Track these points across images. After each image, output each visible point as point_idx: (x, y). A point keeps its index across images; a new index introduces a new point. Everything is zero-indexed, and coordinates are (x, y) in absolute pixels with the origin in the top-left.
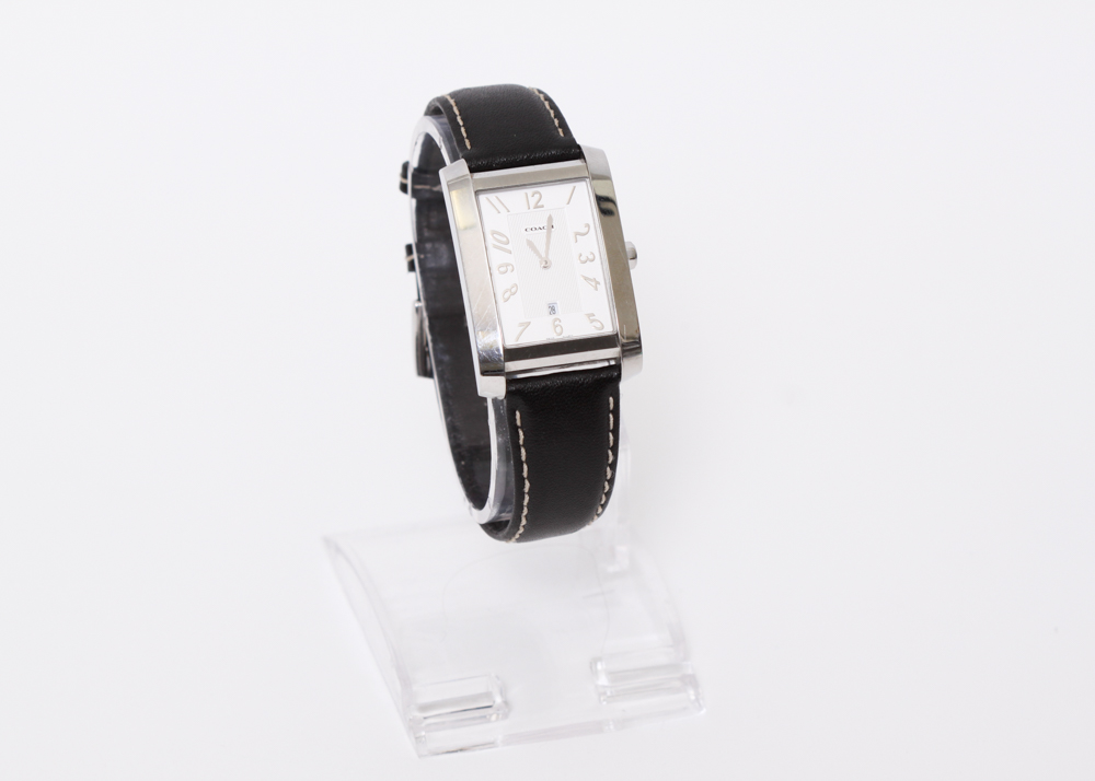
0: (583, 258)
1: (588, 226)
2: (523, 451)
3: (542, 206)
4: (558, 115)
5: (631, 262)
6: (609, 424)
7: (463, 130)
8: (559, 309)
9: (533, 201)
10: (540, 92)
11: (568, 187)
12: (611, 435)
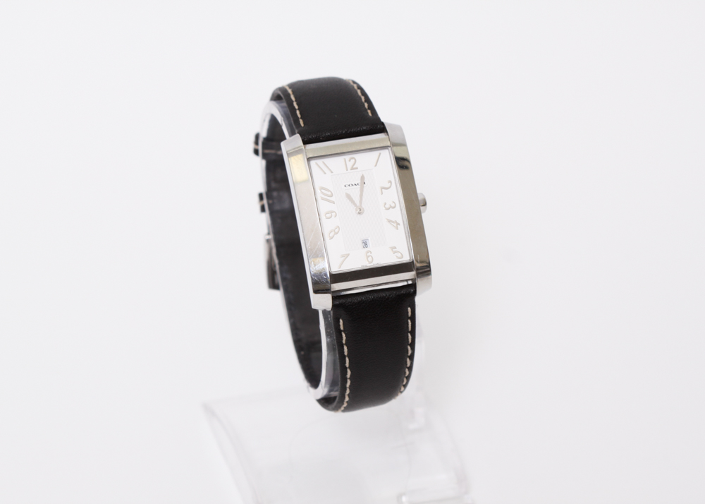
0: (387, 206)
1: (390, 182)
2: (345, 348)
3: (357, 168)
4: (368, 100)
5: (422, 208)
6: (408, 327)
7: (298, 112)
8: (370, 243)
9: (350, 164)
10: (354, 82)
11: (375, 154)
12: (409, 335)
